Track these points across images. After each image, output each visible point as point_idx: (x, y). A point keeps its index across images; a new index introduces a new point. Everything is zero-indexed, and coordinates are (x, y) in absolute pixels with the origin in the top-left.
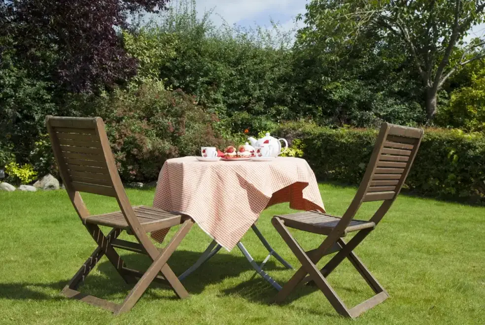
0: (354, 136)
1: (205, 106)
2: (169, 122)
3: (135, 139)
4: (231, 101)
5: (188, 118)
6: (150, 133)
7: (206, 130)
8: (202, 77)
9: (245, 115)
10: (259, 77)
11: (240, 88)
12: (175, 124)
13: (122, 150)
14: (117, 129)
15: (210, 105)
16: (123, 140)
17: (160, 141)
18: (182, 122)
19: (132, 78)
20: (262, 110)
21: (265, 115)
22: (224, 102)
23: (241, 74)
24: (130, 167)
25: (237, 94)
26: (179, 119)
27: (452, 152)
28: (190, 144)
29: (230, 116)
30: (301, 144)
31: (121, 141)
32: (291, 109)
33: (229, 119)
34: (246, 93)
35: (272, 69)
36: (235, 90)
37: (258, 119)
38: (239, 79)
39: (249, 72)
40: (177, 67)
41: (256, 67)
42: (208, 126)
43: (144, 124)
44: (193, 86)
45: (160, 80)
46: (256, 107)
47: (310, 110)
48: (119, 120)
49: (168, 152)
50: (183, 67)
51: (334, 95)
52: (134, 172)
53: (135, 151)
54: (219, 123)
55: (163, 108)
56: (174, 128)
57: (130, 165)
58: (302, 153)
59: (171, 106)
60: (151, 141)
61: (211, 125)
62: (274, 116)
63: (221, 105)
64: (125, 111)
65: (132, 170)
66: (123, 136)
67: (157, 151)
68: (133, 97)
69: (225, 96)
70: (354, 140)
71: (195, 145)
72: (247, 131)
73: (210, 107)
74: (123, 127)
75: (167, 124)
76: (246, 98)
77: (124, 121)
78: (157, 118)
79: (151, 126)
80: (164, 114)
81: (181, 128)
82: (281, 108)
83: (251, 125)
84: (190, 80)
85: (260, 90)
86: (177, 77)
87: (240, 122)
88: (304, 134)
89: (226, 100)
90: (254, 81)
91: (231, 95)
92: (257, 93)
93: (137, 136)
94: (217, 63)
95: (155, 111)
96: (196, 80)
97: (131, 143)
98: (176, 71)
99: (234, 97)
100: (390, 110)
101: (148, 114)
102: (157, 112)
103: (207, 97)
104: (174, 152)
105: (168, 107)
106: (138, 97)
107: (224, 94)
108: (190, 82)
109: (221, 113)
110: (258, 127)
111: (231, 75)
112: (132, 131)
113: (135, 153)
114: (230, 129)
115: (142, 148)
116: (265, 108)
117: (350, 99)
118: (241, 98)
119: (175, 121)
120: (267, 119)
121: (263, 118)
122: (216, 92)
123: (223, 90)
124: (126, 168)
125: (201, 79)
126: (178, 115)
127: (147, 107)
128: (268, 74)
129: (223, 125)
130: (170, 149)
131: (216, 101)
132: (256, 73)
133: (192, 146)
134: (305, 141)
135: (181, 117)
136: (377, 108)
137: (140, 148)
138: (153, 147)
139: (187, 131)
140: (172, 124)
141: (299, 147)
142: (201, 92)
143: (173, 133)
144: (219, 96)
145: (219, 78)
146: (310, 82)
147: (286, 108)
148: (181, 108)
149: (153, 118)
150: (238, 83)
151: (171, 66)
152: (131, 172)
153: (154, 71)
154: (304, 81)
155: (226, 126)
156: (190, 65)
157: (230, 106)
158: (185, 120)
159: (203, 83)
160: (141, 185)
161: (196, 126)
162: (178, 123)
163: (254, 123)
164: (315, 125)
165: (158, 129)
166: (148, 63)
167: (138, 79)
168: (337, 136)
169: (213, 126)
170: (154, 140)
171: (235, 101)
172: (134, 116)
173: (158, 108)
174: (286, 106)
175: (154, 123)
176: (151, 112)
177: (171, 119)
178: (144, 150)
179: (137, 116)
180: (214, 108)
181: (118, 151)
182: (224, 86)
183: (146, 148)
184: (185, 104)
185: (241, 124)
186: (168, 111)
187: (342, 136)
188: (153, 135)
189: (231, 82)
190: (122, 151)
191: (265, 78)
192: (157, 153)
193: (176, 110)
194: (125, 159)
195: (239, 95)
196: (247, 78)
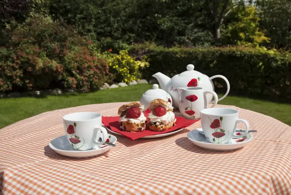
0: (185, 53)
1: (82, 34)
2: (55, 45)
3: (29, 60)
4: (99, 30)
5: (70, 43)
6: (41, 54)
7: (84, 51)
8: (79, 14)
9: (109, 39)
10: (116, 14)
11: (105, 22)
12: (60, 47)
13: (20, 68)
14: (15, 52)
15: (85, 33)
16: (20, 61)
17: (49, 60)
18: (65, 45)
19: (29, 15)
20: (120, 36)
21: (121, 40)
22: (95, 31)
23: (105, 13)
24: (27, 81)
25: (103, 26)
26: (63, 43)
27: (261, 64)
28: (73, 62)
29: (99, 40)
30: (148, 58)
31: (18, 61)
32: (137, 35)
33: (99, 43)
34: (109, 25)
35: (124, 9)
36: (101, 23)
37: (117, 42)
38: (103, 16)
39: (110, 11)
40: (61, 8)
41: (115, 8)
42: (84, 48)
43: (36, 48)
44: (73, 20)
45: (49, 16)
46: (116, 34)
47: (149, 36)
48: (16, 45)
49: (55, 69)
50: (65, 7)
51: (163, 26)
52: (31, 85)
53: (30, 69)
54: (92, 45)
55: (50, 35)
56: (59, 50)
57: (27, 80)
58: (148, 64)
59: (56, 34)
60: (42, 61)
61: (87, 47)
62: (127, 40)
63: (93, 33)
64: (20, 38)
65: (29, 83)
66: (20, 57)
67: (47, 68)
68: (26, 27)
69: (95, 27)
70: (186, 56)
71: (76, 62)
72: (111, 50)
73: (86, 35)
74: (19, 50)
75: (54, 47)
76: (109, 28)
77: (20, 45)
78: (46, 43)
79: (42, 49)
80: (52, 40)
81: (65, 50)
82: (131, 35)
83: (113, 47)
84: (71, 17)
85: (117, 23)
86: (62, 15)
87: (105, 45)
88: (149, 51)
89: (96, 30)
90: (114, 17)
91: (99, 26)
92: (116, 25)
93: (30, 57)
94: (89, 5)
95: (44, 38)
96: (75, 16)
97: (26, 62)
98: (61, 10)
99: (101, 28)
100: (196, 35)
101: (39, 40)
102: (46, 38)
103: (83, 27)
104: (60, 69)
105: (54, 34)
106: (30, 27)
107: (94, 26)
108: (71, 18)
109: (93, 39)
110: (117, 48)
111: (99, 13)
112: (27, 54)
113: (30, 70)
114: (100, 49)
115: (35, 66)
116: (121, 35)
117: (172, 29)
118: (106, 28)
119: (60, 45)
120: (123, 42)
121: (120, 42)
122: (89, 25)
123: (94, 23)
124: (24, 82)
125: (78, 16)
126: (62, 40)
127: (39, 35)
128: (123, 13)
129: (95, 47)
130: (57, 67)
131: (89, 31)
132: (115, 12)
133: (74, 63)
134: (151, 57)
135: (64, 41)
136: (188, 34)
137: (34, 67)
138: (44, 65)
139: (70, 52)
140: (58, 48)
141: (146, 61)
142: (79, 25)
143: (59, 54)
144: (91, 27)
145: (91, 15)
146: (148, 18)
147: (134, 35)
148: (64, 35)
149: (43, 43)
150: (103, 18)
151: (57, 6)
152: (28, 85)
153: (45, 10)
154: (145, 17)
155: (97, 47)
156: (70, 6)
157: (99, 34)
158: (68, 44)
159: (80, 19)
160: (38, 93)
161: (76, 48)
162: (63, 46)
163: (115, 45)
164: (155, 45)
165: (48, 51)
166: (40, 4)
167: (34, 15)
168: (173, 53)
169: (89, 48)
170: (45, 59)
171: (102, 31)
172: (28, 42)
173: (47, 35)
174: (134, 33)
175: (44, 47)
176: (42, 39)
177: (57, 43)
178: (37, 68)
179: (30, 41)
180: (88, 35)
181: (17, 69)
182: (94, 21)
183: (39, 66)
184: (67, 32)
185: (107, 46)
186: (55, 38)
187: (177, 53)
188: (44, 56)
189: (99, 18)
190: (20, 70)
191: (120, 15)
192: (47, 70)
193: (60, 36)
194: (22, 75)
195: (105, 27)
196: (109, 15)
